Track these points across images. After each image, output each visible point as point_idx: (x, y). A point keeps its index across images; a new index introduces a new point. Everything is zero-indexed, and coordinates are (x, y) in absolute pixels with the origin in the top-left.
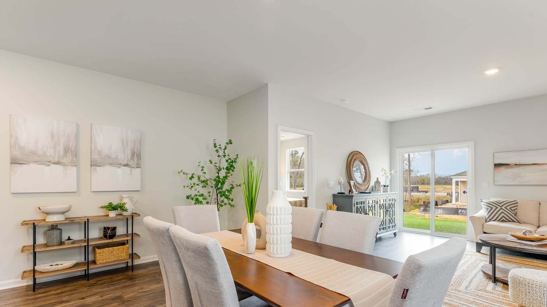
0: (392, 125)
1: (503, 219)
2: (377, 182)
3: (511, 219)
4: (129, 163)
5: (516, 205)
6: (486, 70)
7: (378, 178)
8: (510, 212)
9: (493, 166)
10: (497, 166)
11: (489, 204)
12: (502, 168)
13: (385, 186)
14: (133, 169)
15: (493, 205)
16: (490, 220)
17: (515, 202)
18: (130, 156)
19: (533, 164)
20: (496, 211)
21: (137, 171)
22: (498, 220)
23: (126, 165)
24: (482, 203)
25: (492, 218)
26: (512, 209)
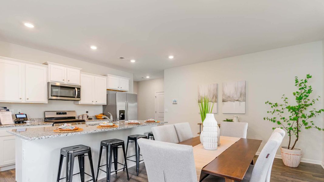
4: (239, 99)
14: (241, 102)
18: (239, 95)
21: (243, 103)
23: (237, 100)
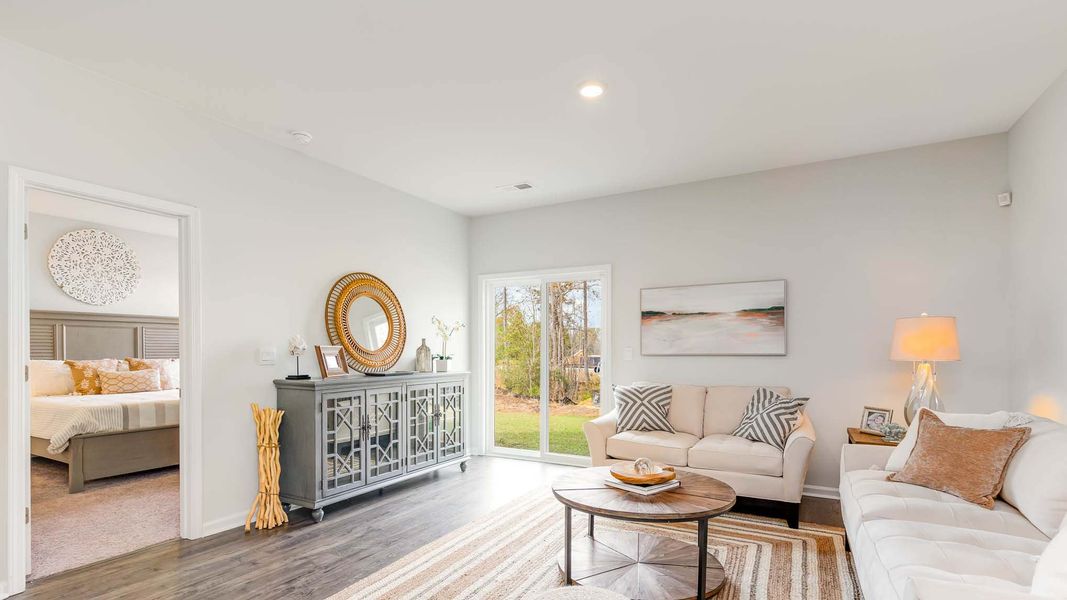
0: (473, 224)
1: (644, 425)
2: (423, 348)
3: (657, 425)
5: (668, 395)
6: (581, 85)
7: (424, 340)
8: (654, 410)
9: (640, 315)
10: (647, 315)
11: (624, 394)
12: (654, 321)
13: (442, 358)
15: (629, 397)
16: (623, 428)
17: (669, 389)
19: (700, 313)
20: (634, 408)
22: (635, 427)
24: (615, 393)
25: (627, 424)
26: (661, 404)
